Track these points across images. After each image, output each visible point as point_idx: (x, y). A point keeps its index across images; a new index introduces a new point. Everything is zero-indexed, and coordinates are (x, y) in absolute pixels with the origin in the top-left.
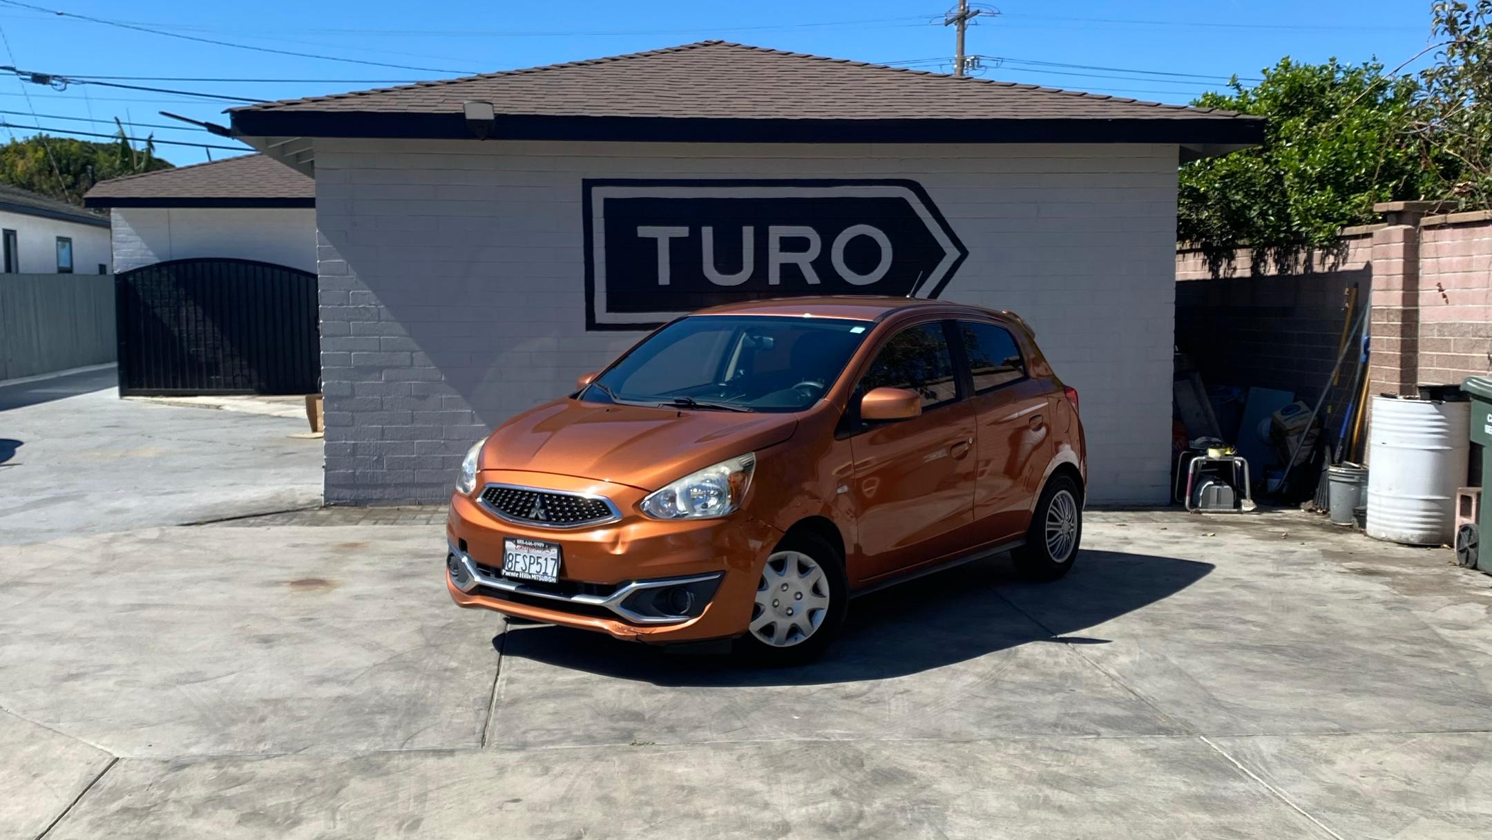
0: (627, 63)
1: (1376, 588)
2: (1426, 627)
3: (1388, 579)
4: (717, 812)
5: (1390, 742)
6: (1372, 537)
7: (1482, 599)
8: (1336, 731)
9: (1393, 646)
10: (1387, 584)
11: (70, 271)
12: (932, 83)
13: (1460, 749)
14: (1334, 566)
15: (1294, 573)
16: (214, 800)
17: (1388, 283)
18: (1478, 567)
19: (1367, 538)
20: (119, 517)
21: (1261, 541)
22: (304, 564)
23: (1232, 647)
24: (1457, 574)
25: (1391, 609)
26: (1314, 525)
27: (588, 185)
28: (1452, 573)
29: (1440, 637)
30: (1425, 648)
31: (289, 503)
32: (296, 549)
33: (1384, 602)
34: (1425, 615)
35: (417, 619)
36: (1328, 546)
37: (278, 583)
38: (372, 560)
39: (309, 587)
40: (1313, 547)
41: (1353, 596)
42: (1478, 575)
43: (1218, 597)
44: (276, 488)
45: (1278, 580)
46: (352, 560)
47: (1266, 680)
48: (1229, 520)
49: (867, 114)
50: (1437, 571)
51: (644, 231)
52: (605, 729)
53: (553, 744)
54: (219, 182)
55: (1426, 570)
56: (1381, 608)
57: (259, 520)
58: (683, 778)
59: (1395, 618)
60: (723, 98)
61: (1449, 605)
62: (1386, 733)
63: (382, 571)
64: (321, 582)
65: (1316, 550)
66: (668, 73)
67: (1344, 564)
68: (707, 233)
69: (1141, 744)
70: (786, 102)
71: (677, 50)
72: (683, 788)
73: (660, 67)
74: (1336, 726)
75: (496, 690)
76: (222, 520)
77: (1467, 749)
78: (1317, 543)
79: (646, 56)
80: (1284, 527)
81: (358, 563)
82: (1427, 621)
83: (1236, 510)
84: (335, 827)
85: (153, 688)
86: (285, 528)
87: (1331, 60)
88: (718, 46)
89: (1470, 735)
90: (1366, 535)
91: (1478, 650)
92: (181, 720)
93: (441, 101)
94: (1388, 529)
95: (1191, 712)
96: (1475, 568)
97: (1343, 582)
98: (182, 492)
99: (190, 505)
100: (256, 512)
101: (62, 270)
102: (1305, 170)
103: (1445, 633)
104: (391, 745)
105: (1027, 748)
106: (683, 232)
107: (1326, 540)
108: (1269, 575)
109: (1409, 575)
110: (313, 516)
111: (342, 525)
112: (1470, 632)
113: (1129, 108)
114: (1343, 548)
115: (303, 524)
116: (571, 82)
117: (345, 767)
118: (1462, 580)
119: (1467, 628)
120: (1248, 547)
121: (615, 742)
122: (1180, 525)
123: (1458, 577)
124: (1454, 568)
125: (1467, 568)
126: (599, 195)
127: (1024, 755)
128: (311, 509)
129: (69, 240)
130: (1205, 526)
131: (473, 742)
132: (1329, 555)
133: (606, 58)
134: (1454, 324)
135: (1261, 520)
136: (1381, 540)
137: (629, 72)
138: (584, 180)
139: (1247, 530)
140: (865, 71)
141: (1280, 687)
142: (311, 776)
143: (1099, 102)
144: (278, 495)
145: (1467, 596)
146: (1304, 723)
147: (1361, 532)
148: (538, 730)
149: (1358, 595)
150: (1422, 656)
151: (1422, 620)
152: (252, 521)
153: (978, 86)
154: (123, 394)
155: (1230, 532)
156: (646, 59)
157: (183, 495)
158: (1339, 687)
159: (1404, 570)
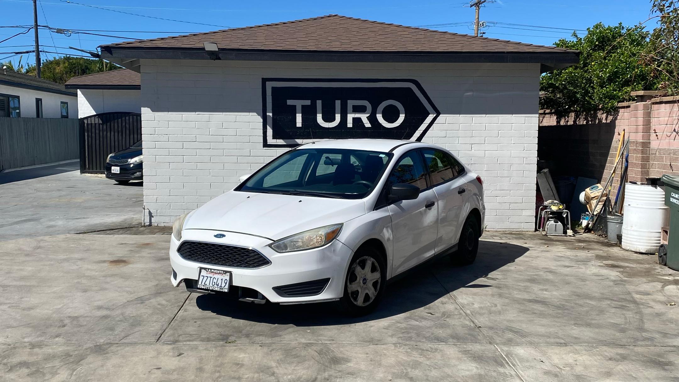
0: (290, 25)
1: (613, 274)
2: (629, 293)
3: (622, 270)
4: (249, 377)
5: (586, 350)
6: (623, 249)
7: (663, 280)
8: (562, 344)
9: (609, 302)
10: (620, 272)
11: (67, 117)
12: (428, 34)
13: (617, 354)
14: (599, 263)
15: (577, 266)
16: (22, 364)
17: (637, 129)
18: (667, 265)
19: (621, 249)
20: (51, 229)
21: (569, 250)
22: (120, 253)
23: (530, 301)
24: (656, 268)
25: (616, 284)
26: (598, 242)
27: (264, 81)
28: (654, 267)
29: (633, 299)
30: (624, 304)
31: (128, 224)
32: (121, 246)
33: (614, 281)
34: (631, 288)
35: (158, 280)
36: (600, 253)
37: (104, 262)
38: (152, 251)
39: (118, 263)
40: (593, 253)
41: (600, 278)
42: (666, 268)
43: (535, 277)
44: (126, 217)
45: (568, 269)
46: (143, 251)
47: (540, 318)
48: (560, 239)
49: (393, 49)
50: (647, 266)
51: (290, 102)
52: (217, 335)
53: (189, 342)
54: (125, 78)
55: (642, 266)
56: (612, 283)
57: (112, 232)
58: (241, 360)
59: (617, 289)
60: (328, 41)
61: (645, 283)
62: (585, 346)
63: (154, 257)
64: (124, 262)
65: (593, 255)
66: (308, 29)
67: (604, 262)
68: (319, 103)
69: (465, 348)
70: (357, 43)
71: (315, 19)
72: (238, 364)
73: (305, 27)
74: (562, 341)
75: (177, 315)
76: (95, 231)
77: (620, 355)
78: (596, 251)
79: (300, 22)
80: (583, 243)
81: (146, 253)
82: (630, 291)
83: (564, 235)
84: (70, 379)
85: (23, 310)
86: (121, 236)
87: (619, 24)
88: (334, 17)
89: (626, 348)
90: (621, 248)
91: (649, 305)
92: (28, 325)
93: (198, 42)
94: (631, 245)
95: (497, 333)
96: (665, 265)
97: (599, 270)
98: (84, 218)
99: (85, 224)
100: (112, 228)
101: (63, 117)
102: (602, 76)
103: (637, 297)
104: (116, 340)
105: (409, 348)
106: (308, 102)
107: (601, 250)
108: (565, 266)
109: (633, 268)
110: (137, 230)
111: (148, 235)
112: (649, 296)
113: (517, 46)
114: (607, 254)
115: (130, 234)
116: (261, 34)
117: (88, 350)
118: (657, 271)
119: (649, 294)
120: (562, 253)
121: (219, 342)
122: (535, 241)
123: (655, 269)
124: (656, 265)
125: (662, 265)
126: (269, 85)
127: (407, 352)
128: (137, 227)
129: (67, 103)
130: (547, 242)
131: (153, 339)
132: (599, 257)
133: (281, 23)
134: (665, 149)
135: (574, 240)
136: (627, 250)
137: (290, 29)
138: (263, 79)
139: (565, 245)
140: (400, 29)
141: (544, 321)
142: (71, 354)
143: (503, 43)
144: (125, 220)
145: (656, 279)
146: (548, 340)
147: (619, 246)
148: (188, 334)
149: (603, 277)
150: (620, 308)
151: (629, 290)
152: (108, 232)
153: (449, 36)
154: (82, 172)
155: (557, 245)
156: (300, 23)
157: (84, 219)
158: (573, 322)
159: (631, 265)
